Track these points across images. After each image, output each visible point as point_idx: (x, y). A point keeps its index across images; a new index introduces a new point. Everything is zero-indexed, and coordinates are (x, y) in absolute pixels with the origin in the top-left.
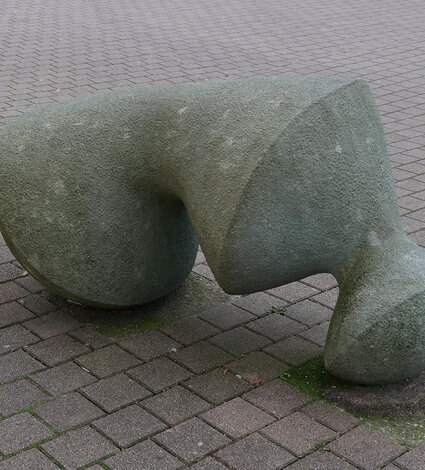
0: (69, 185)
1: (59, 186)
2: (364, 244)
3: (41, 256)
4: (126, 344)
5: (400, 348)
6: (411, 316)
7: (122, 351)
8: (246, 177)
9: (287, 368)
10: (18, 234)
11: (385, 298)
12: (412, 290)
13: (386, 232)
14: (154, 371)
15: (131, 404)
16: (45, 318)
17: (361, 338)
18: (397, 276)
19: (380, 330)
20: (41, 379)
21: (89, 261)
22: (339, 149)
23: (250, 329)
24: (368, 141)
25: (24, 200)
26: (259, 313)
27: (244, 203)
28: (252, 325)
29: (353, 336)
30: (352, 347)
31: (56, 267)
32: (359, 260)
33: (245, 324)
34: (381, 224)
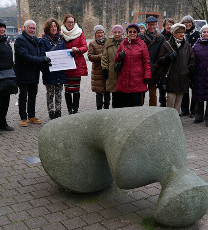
0: (64, 145)
1: (61, 145)
2: (170, 171)
3: (53, 171)
4: (83, 207)
5: (181, 211)
6: (185, 199)
7: (80, 209)
8: (123, 143)
9: (142, 219)
10: (46, 162)
11: (175, 191)
12: (186, 188)
13: (179, 166)
14: (90, 217)
15: (78, 228)
16: (55, 196)
17: (165, 206)
18: (181, 183)
19: (172, 203)
20: (48, 217)
21: (71, 174)
22: (160, 133)
23: (132, 205)
24: (173, 131)
25: (48, 150)
26: (137, 199)
27: (123, 152)
28: (133, 203)
29: (162, 206)
30: (162, 210)
31: (58, 175)
32: (168, 177)
33: (131, 203)
34: (178, 163)
